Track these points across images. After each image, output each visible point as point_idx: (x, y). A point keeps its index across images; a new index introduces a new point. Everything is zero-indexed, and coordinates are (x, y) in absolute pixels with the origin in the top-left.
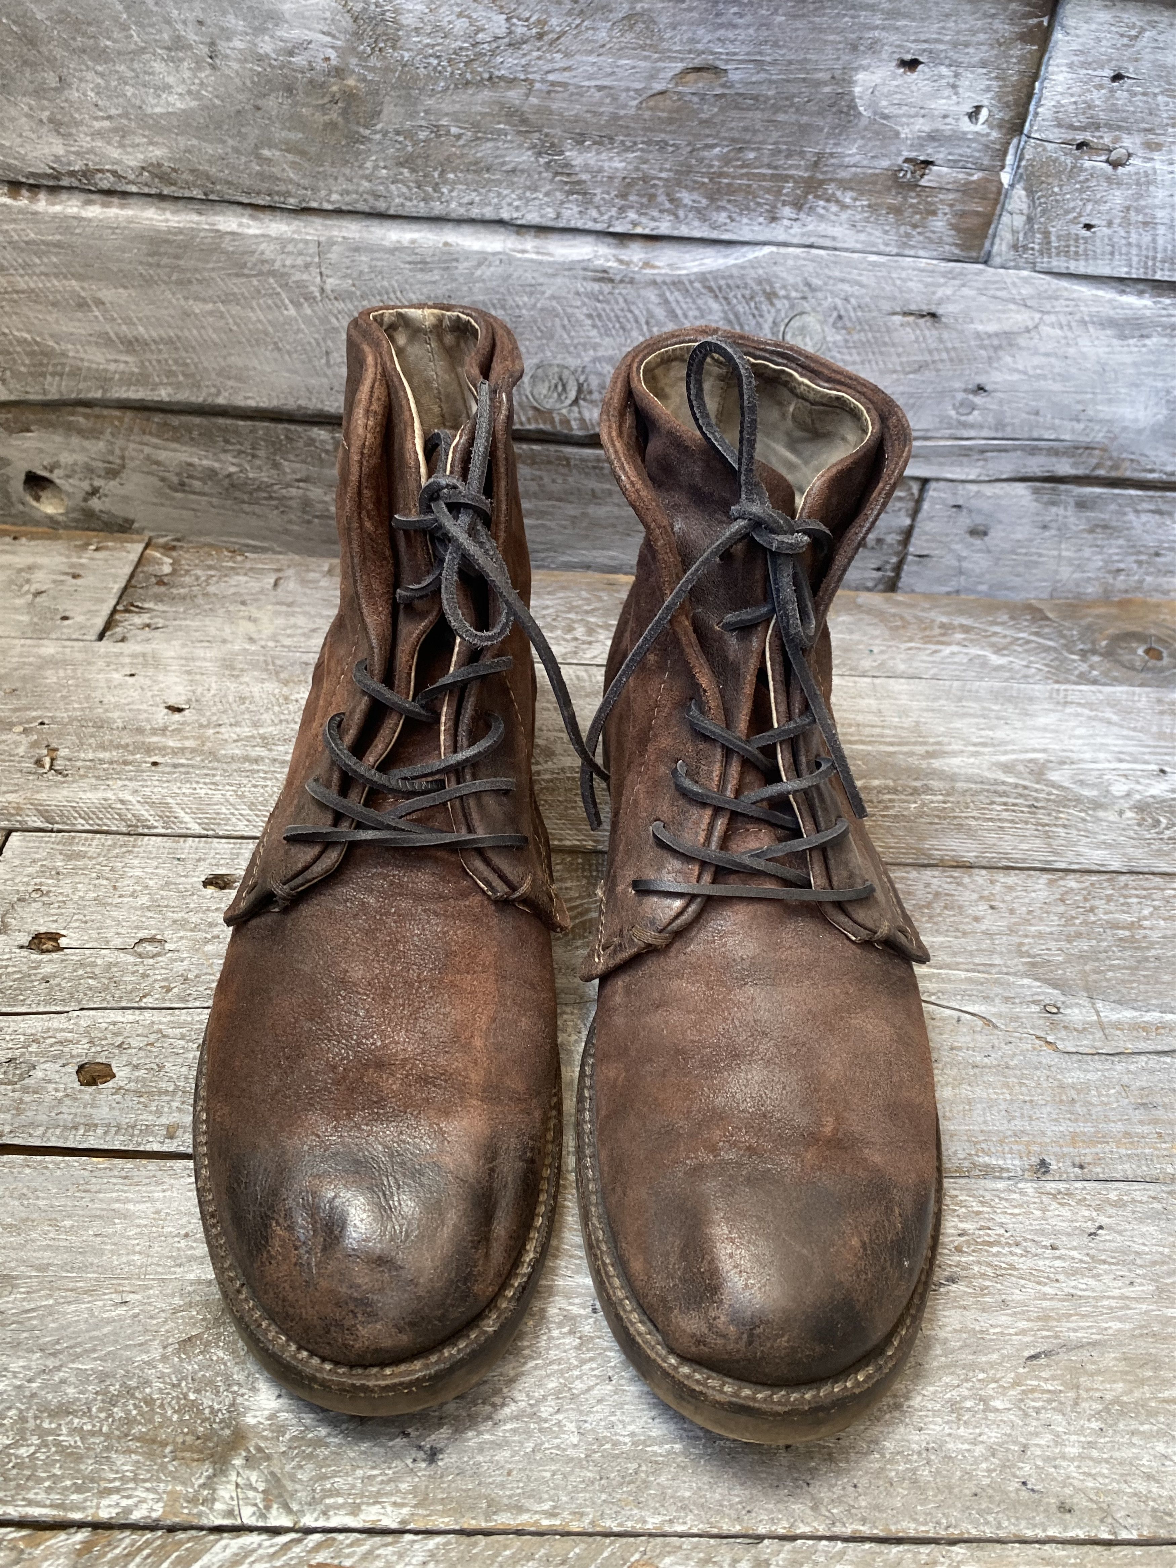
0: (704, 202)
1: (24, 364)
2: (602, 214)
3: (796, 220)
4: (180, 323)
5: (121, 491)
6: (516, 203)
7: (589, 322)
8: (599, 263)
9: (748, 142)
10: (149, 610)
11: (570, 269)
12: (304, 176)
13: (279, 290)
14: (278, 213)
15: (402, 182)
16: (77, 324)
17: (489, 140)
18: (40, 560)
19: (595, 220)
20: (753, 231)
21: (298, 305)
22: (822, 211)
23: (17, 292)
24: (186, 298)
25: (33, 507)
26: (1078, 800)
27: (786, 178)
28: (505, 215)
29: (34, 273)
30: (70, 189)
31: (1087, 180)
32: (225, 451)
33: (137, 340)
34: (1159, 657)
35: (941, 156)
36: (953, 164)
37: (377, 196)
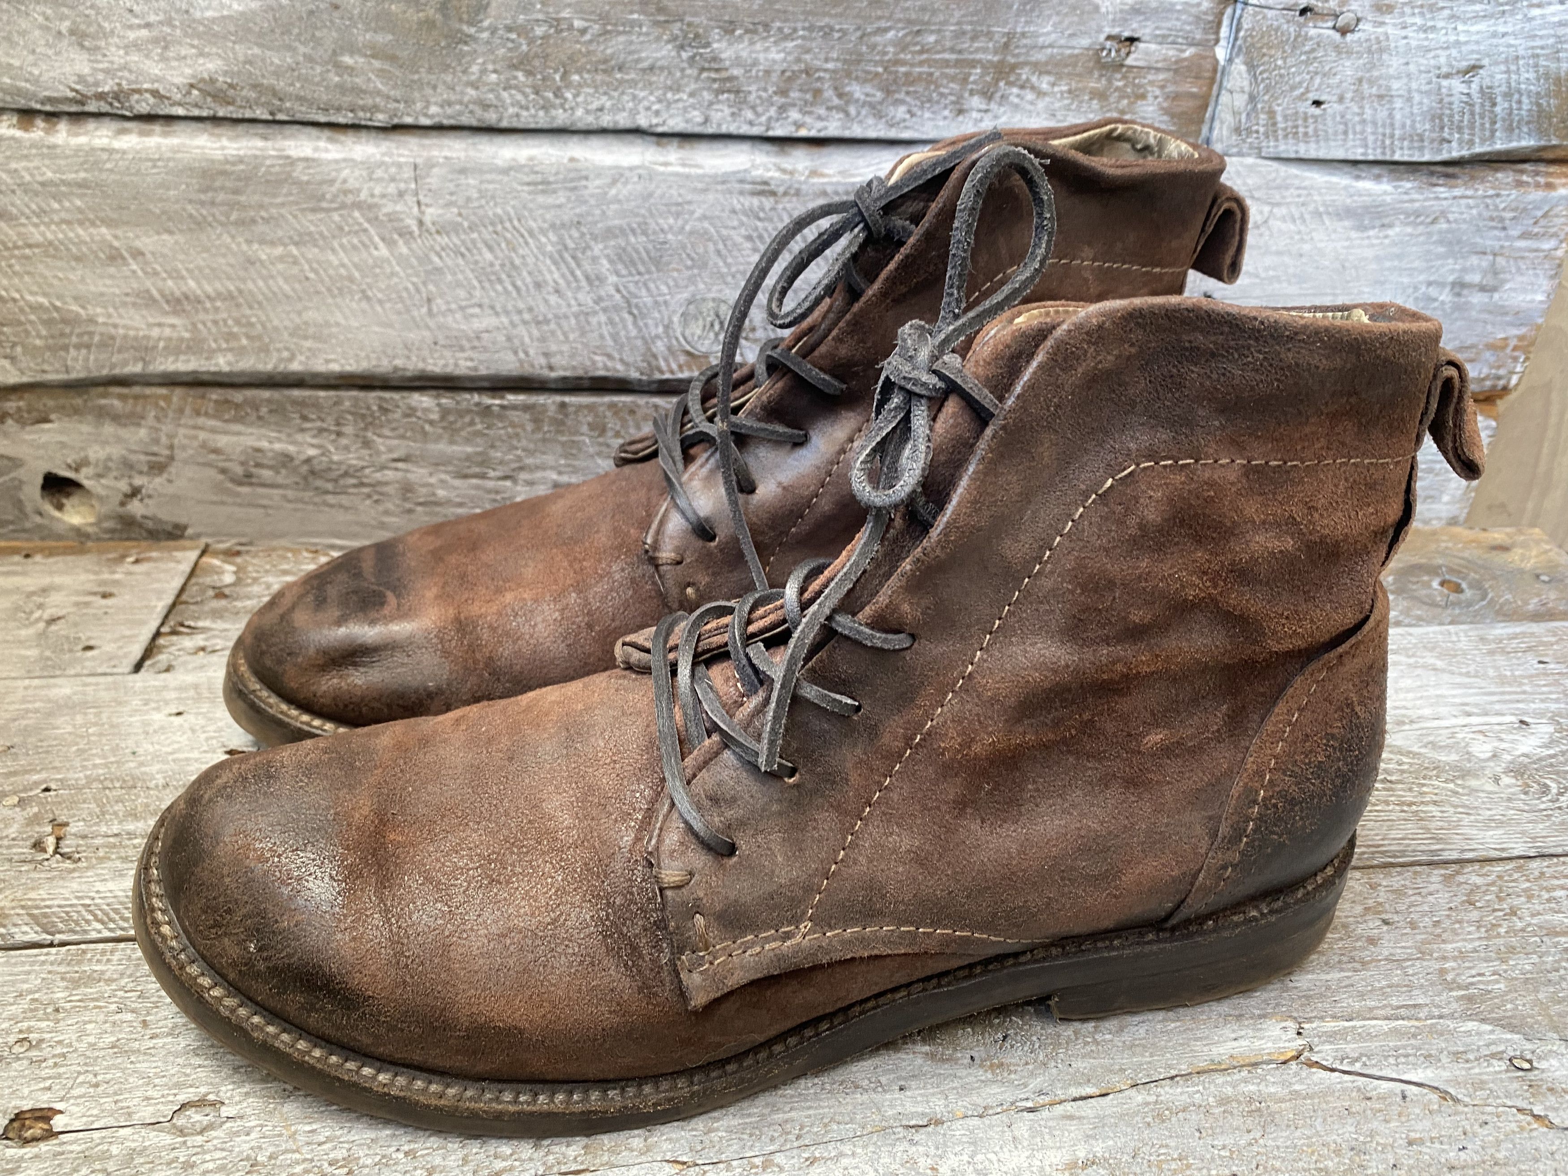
0: (879, 95)
1: (39, 336)
2: (758, 115)
3: (986, 111)
4: (242, 273)
5: (170, 490)
6: (655, 107)
7: (748, 245)
8: (758, 173)
9: (928, 23)
10: (204, 630)
11: (723, 182)
12: (395, 87)
13: (366, 225)
14: (364, 134)
15: (516, 87)
16: (109, 282)
17: (620, 33)
18: (58, 580)
19: (751, 123)
20: (937, 127)
21: (390, 243)
22: (1016, 100)
23: (30, 246)
24: (249, 242)
25: (52, 518)
26: (1438, 768)
27: (973, 64)
28: (643, 121)
29: (52, 221)
30: (98, 115)
31: (1313, 50)
32: (302, 430)
33: (187, 298)
34: (1458, 589)
35: (1148, 31)
36: (1162, 40)
37: (486, 107)
